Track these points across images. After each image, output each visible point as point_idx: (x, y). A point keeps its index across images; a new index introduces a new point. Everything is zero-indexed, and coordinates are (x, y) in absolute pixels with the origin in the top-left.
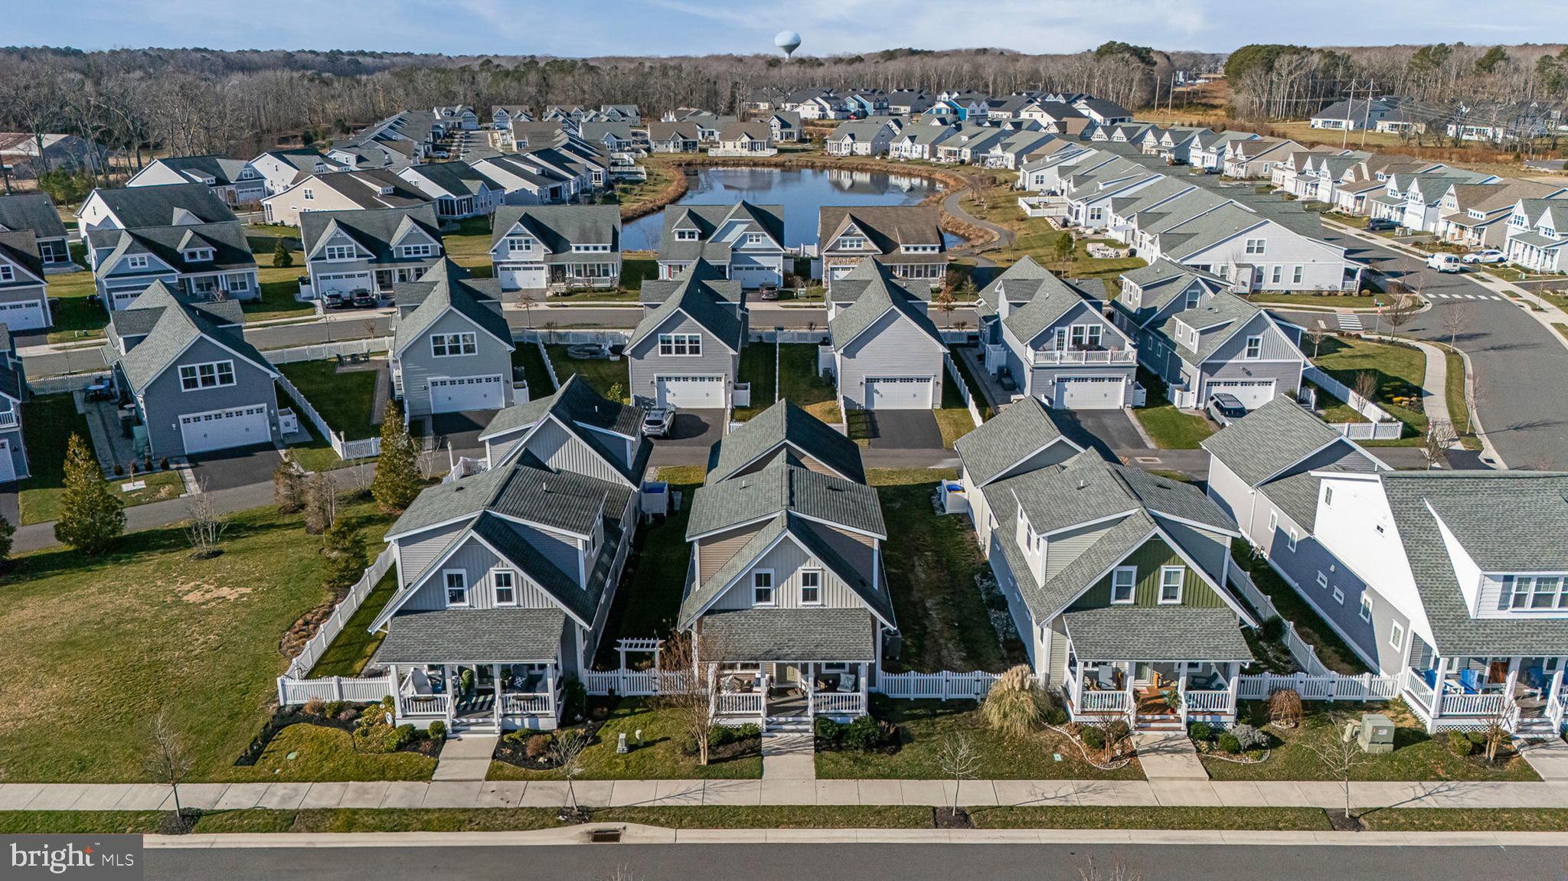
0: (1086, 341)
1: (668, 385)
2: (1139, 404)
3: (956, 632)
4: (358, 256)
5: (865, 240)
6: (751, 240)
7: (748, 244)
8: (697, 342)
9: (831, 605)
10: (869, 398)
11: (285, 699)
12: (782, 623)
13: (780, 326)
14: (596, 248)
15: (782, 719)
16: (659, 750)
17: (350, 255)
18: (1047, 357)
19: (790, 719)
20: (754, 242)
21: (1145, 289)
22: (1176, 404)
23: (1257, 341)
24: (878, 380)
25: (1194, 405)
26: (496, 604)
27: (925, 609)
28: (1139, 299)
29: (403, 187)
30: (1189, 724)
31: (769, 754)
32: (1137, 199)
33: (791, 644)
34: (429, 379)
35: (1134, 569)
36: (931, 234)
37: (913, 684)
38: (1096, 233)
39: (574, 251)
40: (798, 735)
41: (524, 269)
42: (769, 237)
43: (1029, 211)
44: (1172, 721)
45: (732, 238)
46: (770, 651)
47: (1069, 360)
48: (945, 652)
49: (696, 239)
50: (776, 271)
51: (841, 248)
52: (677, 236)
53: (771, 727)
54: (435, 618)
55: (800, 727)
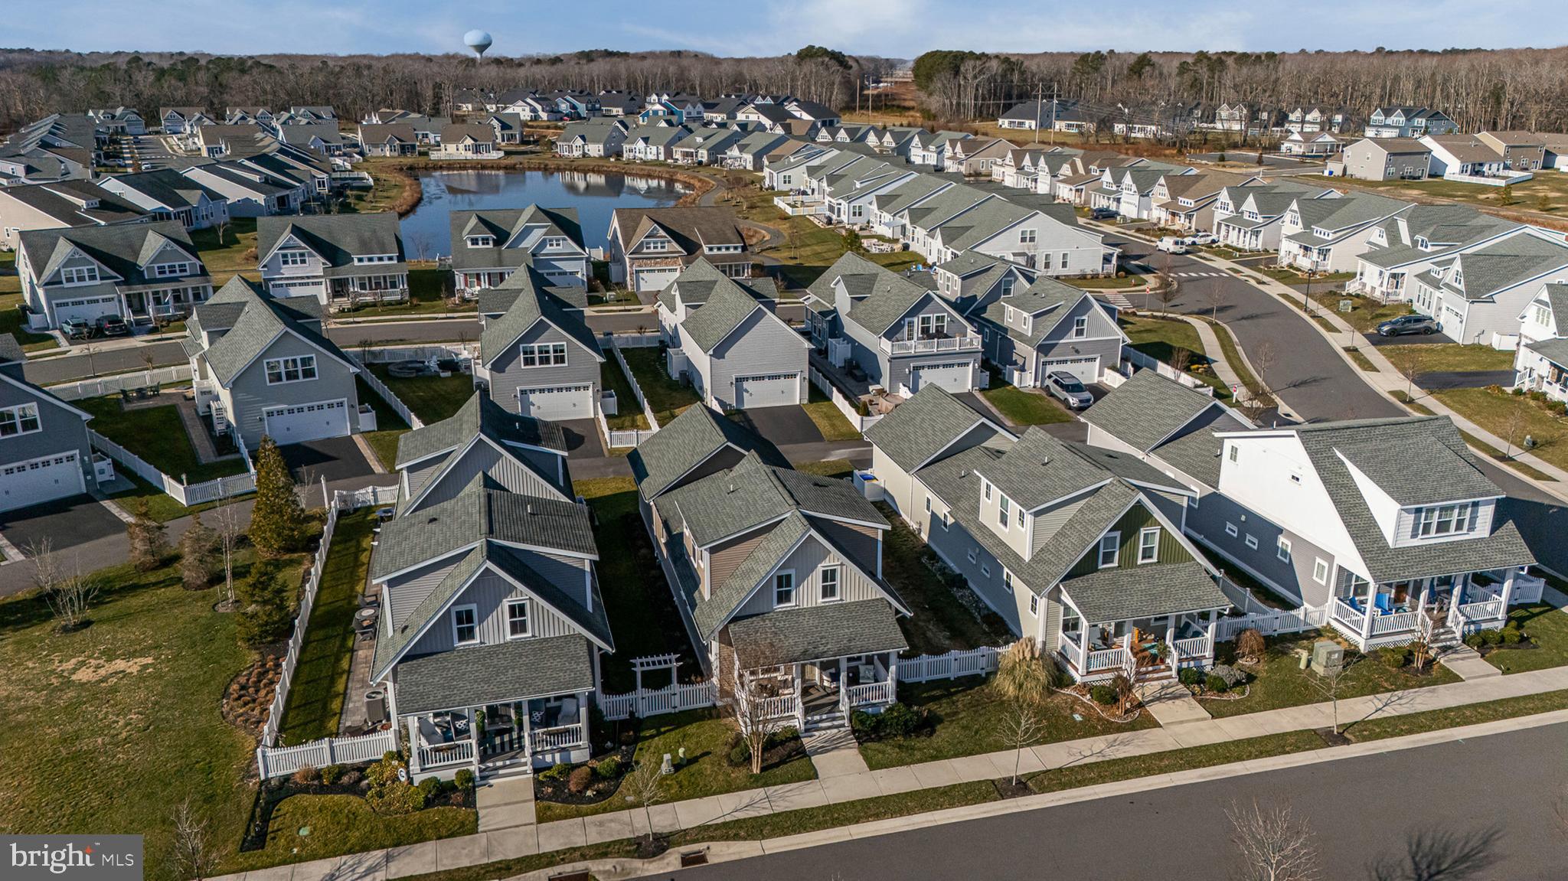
0: (933, 330)
1: (532, 397)
2: (983, 386)
4: (102, 278)
5: (669, 242)
6: (551, 245)
7: (548, 249)
8: (562, 351)
9: (849, 599)
10: (740, 398)
11: (266, 771)
12: (807, 622)
13: (607, 331)
14: (381, 259)
15: (817, 718)
16: (706, 766)
17: (92, 278)
18: (901, 347)
19: (824, 717)
20: (555, 247)
21: (964, 279)
22: (1016, 384)
23: (1083, 321)
24: (747, 379)
25: (1032, 384)
26: (509, 637)
29: (110, 200)
30: (1179, 671)
31: (816, 753)
32: (898, 196)
33: (824, 641)
34: (265, 409)
35: (1118, 534)
36: (730, 234)
37: (927, 667)
38: (861, 229)
39: (356, 263)
40: (836, 731)
41: (300, 284)
42: (570, 241)
43: (789, 211)
44: (1164, 670)
45: (530, 242)
46: (806, 651)
47: (921, 349)
48: (929, 634)
49: (491, 245)
50: (579, 275)
51: (645, 250)
52: (469, 243)
53: (809, 726)
54: (445, 659)
55: (836, 723)
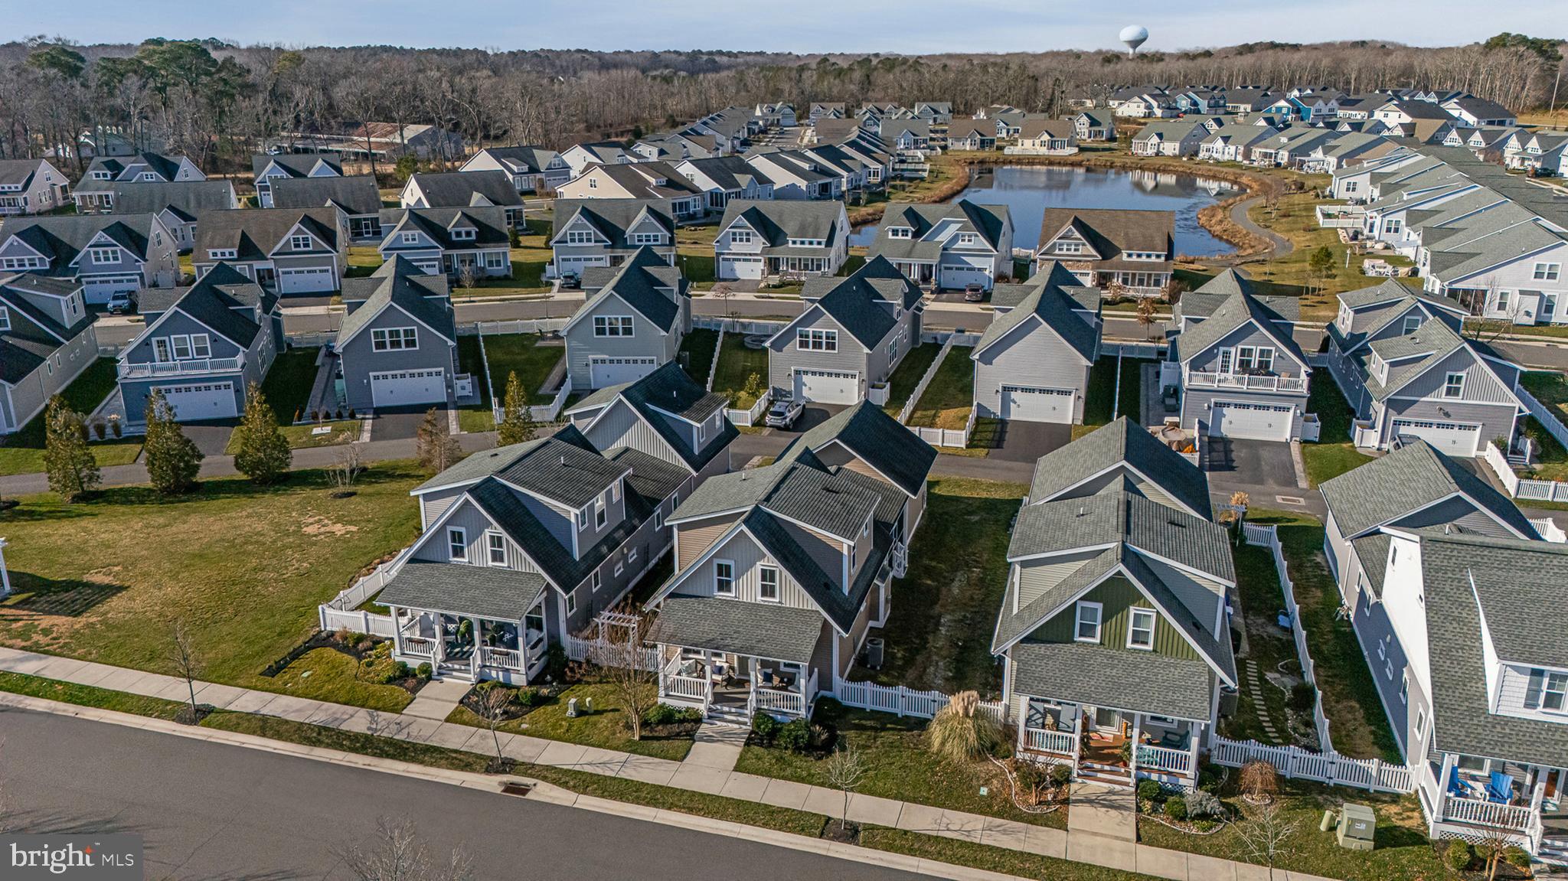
0: (1254, 365)
1: (805, 378)
2: (1312, 438)
3: (955, 651)
4: (596, 242)
5: (1084, 245)
6: (963, 240)
7: (960, 244)
8: (834, 338)
9: (788, 604)
10: (1005, 407)
11: (325, 626)
12: (735, 615)
13: (962, 328)
14: (811, 243)
15: (726, 709)
16: (604, 721)
17: (589, 240)
18: (1206, 378)
19: (733, 710)
20: (966, 243)
21: (1357, 312)
22: (1356, 443)
23: (1459, 379)
24: (1016, 389)
25: (1377, 445)
26: (490, 564)
27: (938, 624)
28: (1349, 322)
29: (676, 179)
30: (1140, 780)
31: (701, 739)
32: (1440, 212)
33: (735, 636)
34: (591, 357)
35: (1099, 606)
36: (1160, 241)
37: (868, 695)
38: (1387, 247)
39: (790, 245)
40: (736, 726)
41: (744, 260)
42: (981, 238)
43: (1322, 222)
44: (1122, 775)
45: (944, 237)
46: (713, 640)
47: (1232, 385)
48: (932, 669)
49: (909, 237)
50: (987, 272)
51: (1057, 252)
52: (890, 233)
53: (714, 714)
54: (438, 569)
55: (741, 719)
